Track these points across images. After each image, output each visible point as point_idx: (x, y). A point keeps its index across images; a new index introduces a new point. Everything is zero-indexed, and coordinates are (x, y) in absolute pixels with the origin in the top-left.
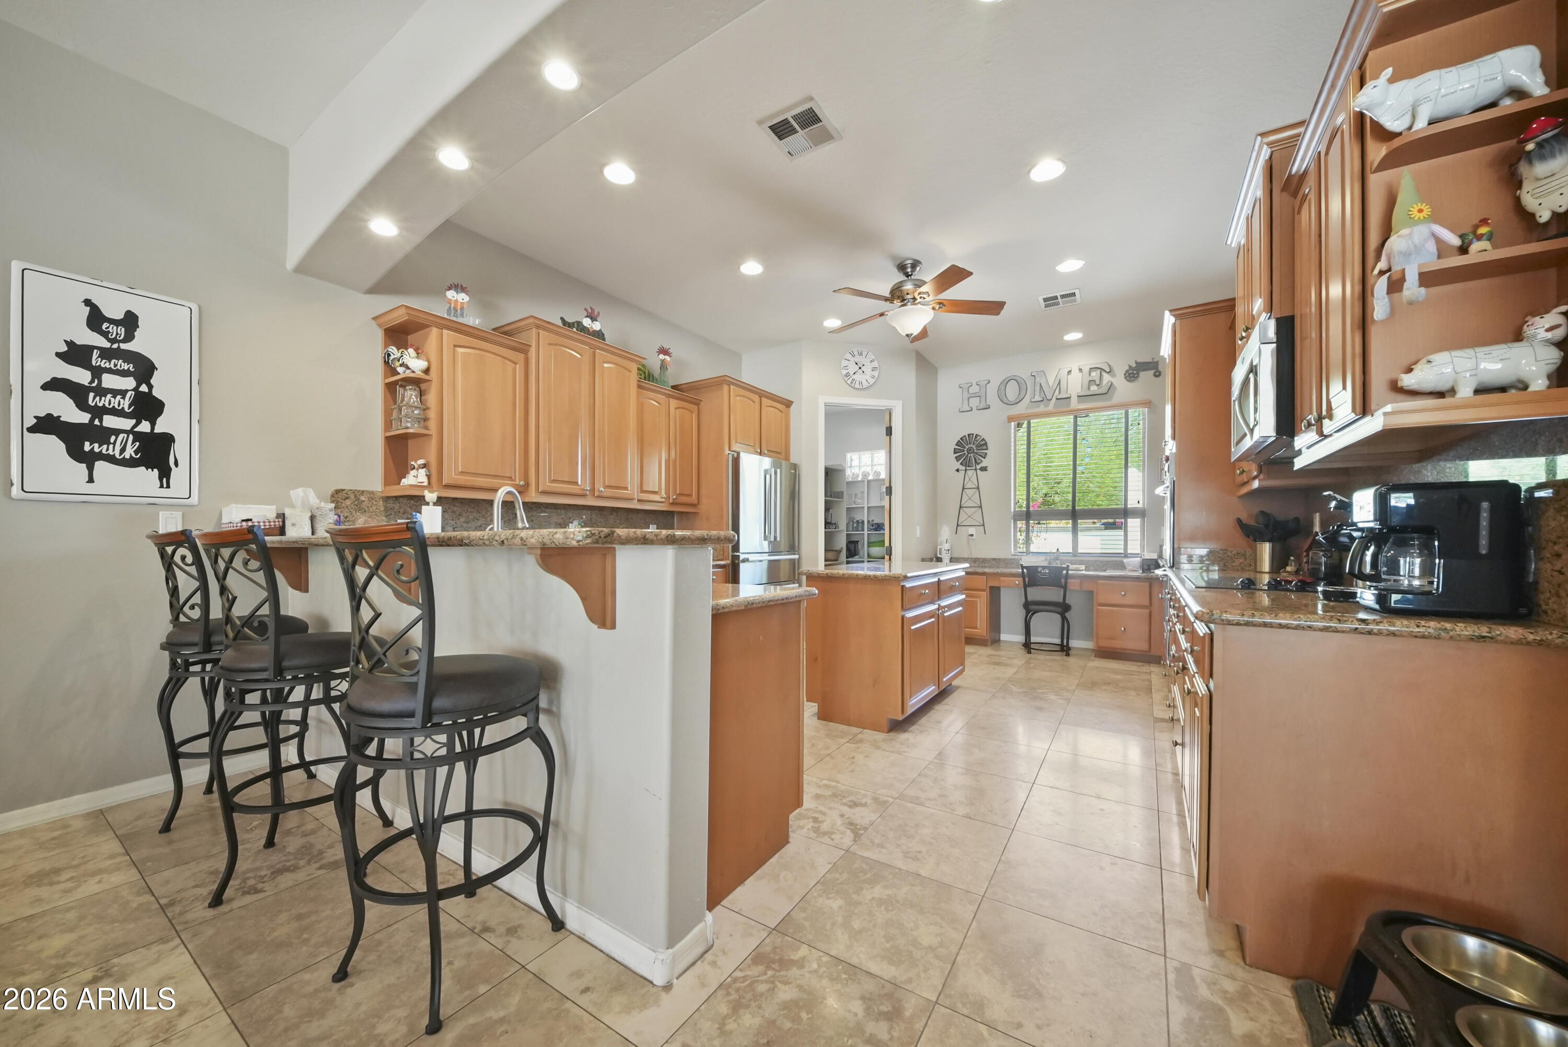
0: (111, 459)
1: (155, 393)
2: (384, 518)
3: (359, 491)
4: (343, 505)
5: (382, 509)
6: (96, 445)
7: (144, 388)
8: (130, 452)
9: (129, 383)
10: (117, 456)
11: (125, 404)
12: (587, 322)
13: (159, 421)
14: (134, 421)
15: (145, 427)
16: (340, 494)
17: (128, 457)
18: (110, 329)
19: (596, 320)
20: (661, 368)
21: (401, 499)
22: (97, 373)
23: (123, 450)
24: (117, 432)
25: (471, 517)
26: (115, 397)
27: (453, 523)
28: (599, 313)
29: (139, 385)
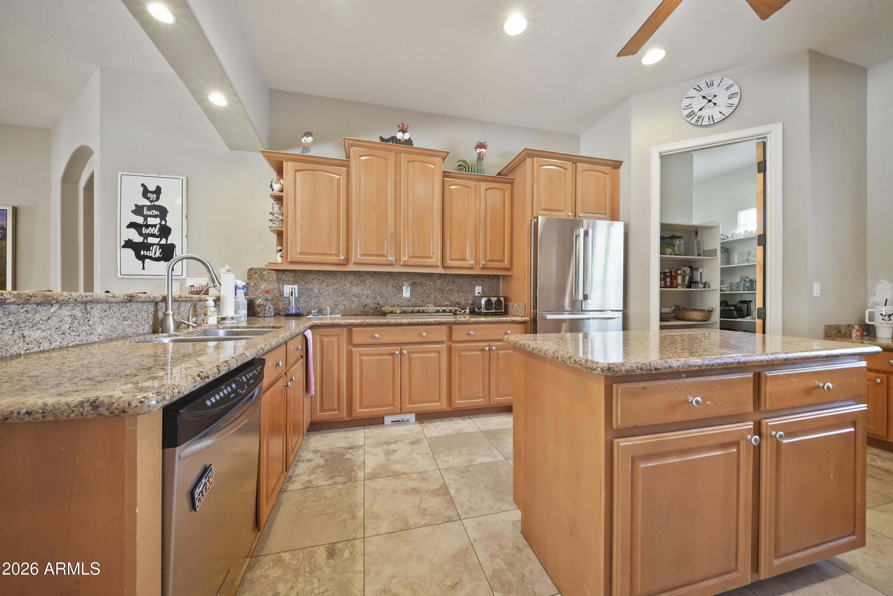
0: (151, 258)
1: (168, 225)
2: (276, 284)
3: (262, 269)
4: (254, 277)
5: (275, 279)
6: (145, 252)
7: (163, 223)
8: (158, 254)
9: (157, 221)
10: (153, 257)
11: (156, 231)
12: (399, 136)
13: (169, 238)
14: (159, 239)
15: (163, 241)
16: (252, 271)
17: (157, 256)
18: (151, 196)
19: (406, 132)
20: (478, 160)
21: (286, 273)
22: (146, 217)
23: (155, 253)
24: (153, 245)
25: (330, 283)
26: (152, 228)
27: (319, 286)
28: (408, 126)
29: (161, 221)
